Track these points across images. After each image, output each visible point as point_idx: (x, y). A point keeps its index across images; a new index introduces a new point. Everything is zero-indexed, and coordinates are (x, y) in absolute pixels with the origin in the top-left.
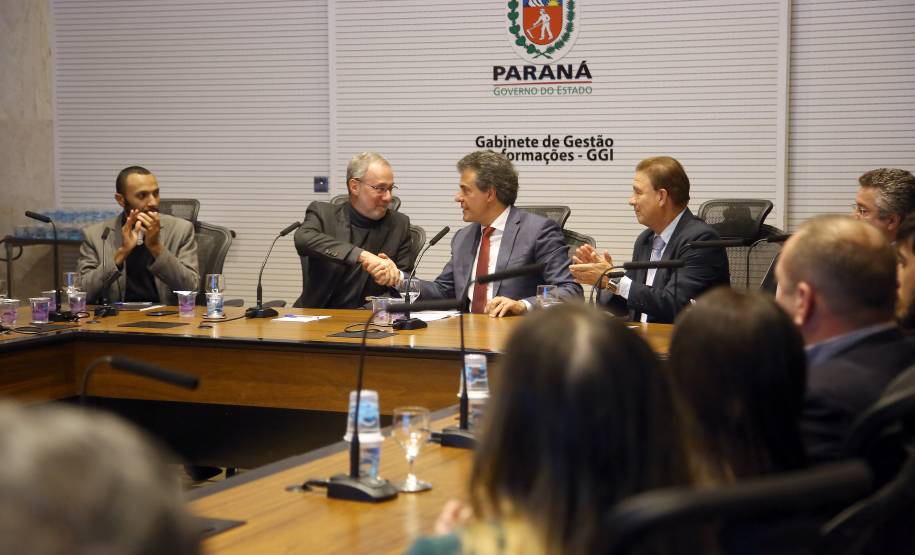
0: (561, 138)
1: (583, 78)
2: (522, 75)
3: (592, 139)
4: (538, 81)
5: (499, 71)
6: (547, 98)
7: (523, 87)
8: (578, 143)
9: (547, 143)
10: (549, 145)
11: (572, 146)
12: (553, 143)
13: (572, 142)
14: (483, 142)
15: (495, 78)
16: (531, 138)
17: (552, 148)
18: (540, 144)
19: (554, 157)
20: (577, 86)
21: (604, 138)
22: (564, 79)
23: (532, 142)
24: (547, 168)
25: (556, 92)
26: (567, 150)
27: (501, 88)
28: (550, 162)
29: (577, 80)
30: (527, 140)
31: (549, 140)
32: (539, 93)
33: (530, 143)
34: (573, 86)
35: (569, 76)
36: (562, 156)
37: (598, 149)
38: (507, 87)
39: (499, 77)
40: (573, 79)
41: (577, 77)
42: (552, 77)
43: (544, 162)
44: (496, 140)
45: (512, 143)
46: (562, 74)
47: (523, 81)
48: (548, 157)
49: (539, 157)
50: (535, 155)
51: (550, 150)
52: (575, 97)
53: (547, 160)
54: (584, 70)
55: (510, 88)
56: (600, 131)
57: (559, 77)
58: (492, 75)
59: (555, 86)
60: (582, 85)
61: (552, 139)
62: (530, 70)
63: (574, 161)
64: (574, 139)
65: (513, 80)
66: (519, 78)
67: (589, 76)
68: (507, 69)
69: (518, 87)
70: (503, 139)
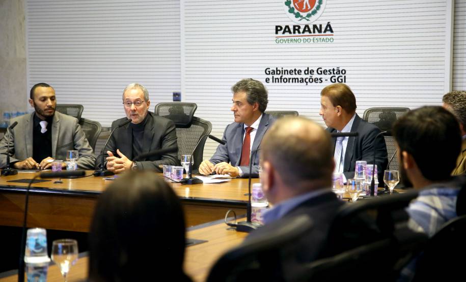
0: (315, 69)
1: (328, 33)
2: (292, 31)
3: (334, 70)
4: (301, 34)
5: (279, 28)
6: (307, 45)
7: (293, 38)
8: (325, 72)
9: (306, 72)
10: (308, 74)
11: (321, 74)
12: (310, 72)
13: (321, 71)
14: (269, 72)
15: (277, 33)
16: (297, 69)
17: (310, 75)
18: (303, 72)
19: (311, 80)
20: (325, 37)
21: (341, 69)
22: (317, 33)
23: (298, 72)
24: (306, 87)
25: (312, 41)
26: (319, 77)
27: (280, 38)
28: (309, 83)
29: (324, 34)
30: (295, 70)
31: (308, 70)
32: (302, 41)
33: (297, 72)
34: (322, 37)
35: (320, 31)
36: (316, 80)
37: (337, 76)
38: (283, 38)
39: (279, 32)
40: (323, 33)
41: (325, 32)
42: (310, 32)
43: (305, 83)
44: (277, 71)
45: (286, 72)
46: (316, 30)
47: (293, 35)
48: (307, 80)
49: (302, 80)
50: (299, 80)
51: (308, 76)
52: (324, 44)
53: (307, 83)
54: (329, 28)
55: (285, 39)
56: (338, 65)
57: (314, 32)
58: (275, 31)
59: (311, 38)
60: (327, 37)
61: (310, 70)
62: (297, 28)
63: (322, 83)
64: (323, 70)
65: (287, 34)
66: (290, 33)
67: (332, 31)
68: (284, 28)
69: (290, 38)
70: (281, 70)
